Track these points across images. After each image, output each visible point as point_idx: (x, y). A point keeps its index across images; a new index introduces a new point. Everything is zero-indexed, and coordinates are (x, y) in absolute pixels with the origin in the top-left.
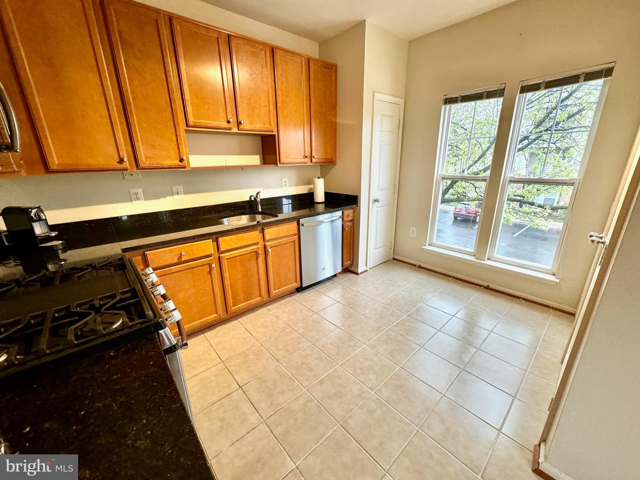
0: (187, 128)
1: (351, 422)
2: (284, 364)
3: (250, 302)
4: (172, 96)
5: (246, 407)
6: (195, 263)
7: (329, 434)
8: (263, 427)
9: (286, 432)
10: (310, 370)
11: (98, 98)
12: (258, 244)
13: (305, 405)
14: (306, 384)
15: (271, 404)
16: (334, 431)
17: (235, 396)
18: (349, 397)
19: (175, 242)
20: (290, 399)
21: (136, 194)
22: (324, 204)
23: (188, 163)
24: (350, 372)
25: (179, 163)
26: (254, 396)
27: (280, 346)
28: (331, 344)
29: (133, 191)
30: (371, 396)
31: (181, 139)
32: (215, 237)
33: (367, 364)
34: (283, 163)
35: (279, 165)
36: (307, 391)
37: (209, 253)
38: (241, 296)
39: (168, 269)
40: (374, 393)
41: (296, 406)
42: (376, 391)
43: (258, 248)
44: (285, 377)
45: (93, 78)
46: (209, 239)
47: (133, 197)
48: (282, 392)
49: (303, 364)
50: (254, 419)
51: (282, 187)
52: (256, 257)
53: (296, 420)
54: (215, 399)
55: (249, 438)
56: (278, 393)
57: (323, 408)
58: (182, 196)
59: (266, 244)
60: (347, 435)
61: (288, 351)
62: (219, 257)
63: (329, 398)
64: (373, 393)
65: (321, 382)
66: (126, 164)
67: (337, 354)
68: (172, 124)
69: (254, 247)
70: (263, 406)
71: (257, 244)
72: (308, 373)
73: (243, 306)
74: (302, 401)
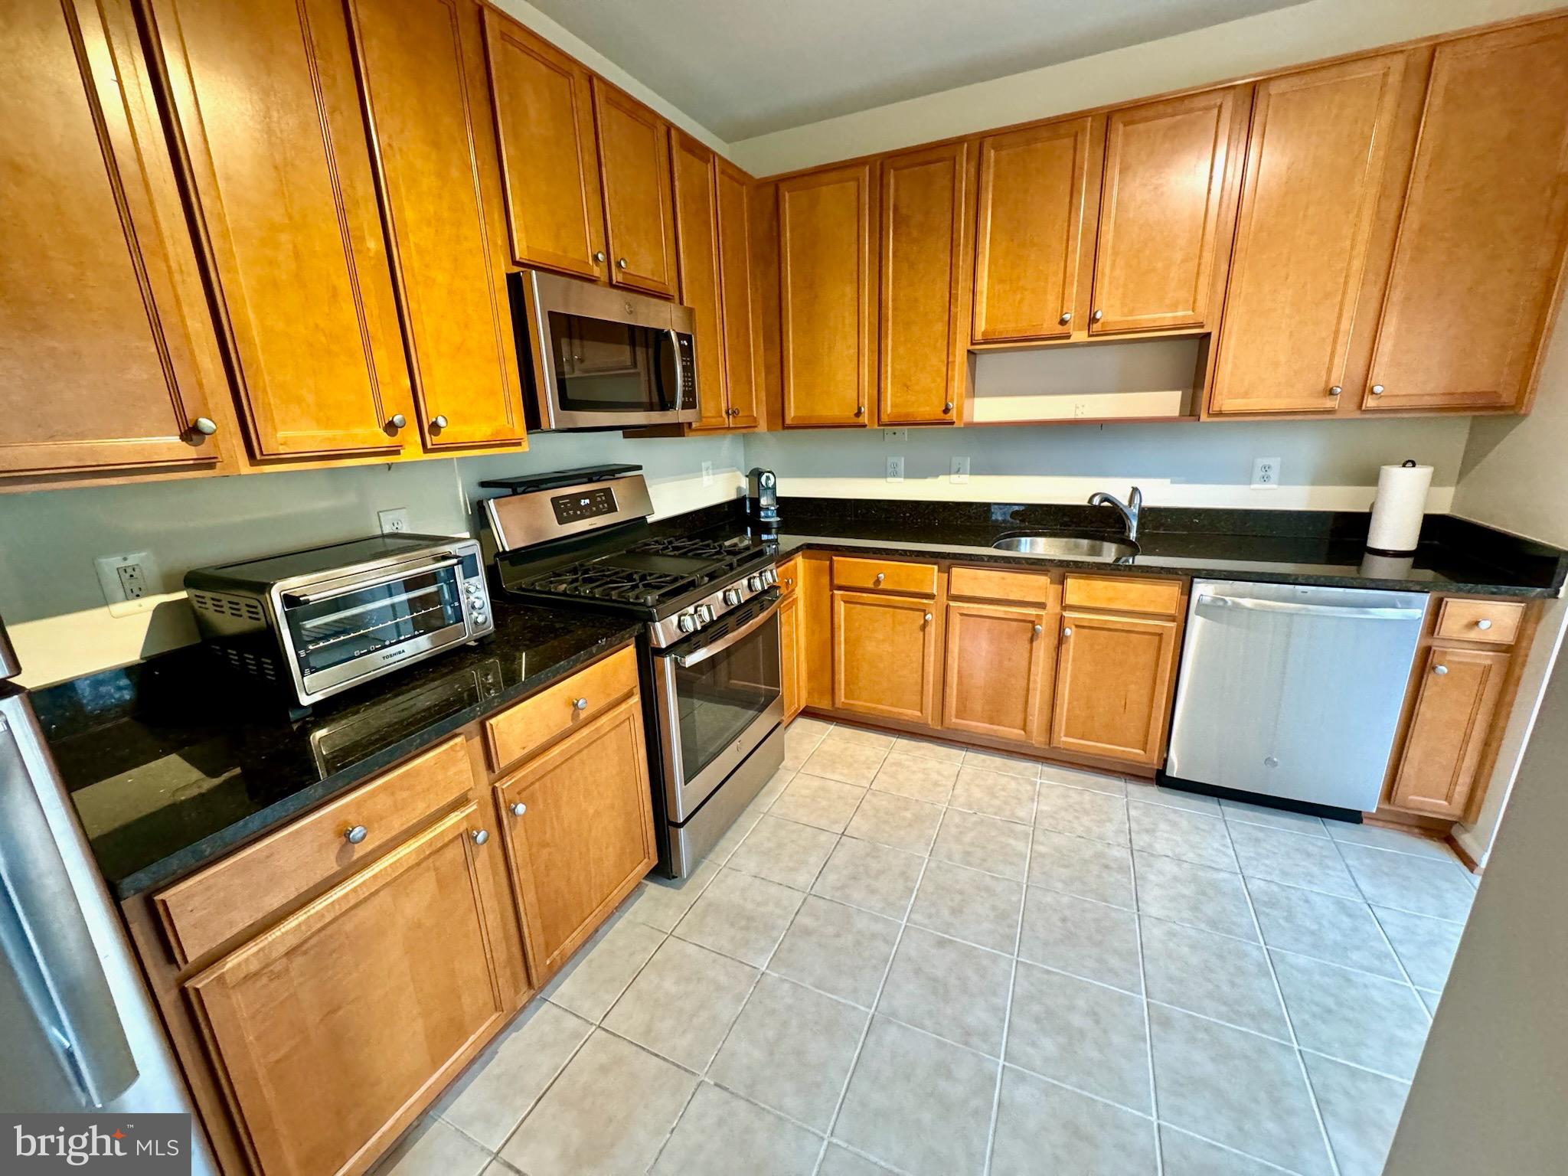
0: (971, 348)
1: (892, 1034)
2: (933, 865)
3: (995, 727)
4: (953, 292)
5: (815, 860)
6: (901, 601)
7: (842, 1001)
8: (798, 898)
9: (807, 932)
10: (956, 911)
11: (850, 319)
12: (1045, 608)
13: (874, 936)
14: (916, 917)
15: (843, 887)
16: (854, 1008)
17: (823, 838)
18: (949, 1011)
19: (874, 553)
20: (870, 908)
21: (895, 466)
22: (1410, 561)
23: (960, 414)
24: (1017, 989)
25: (942, 416)
26: (840, 858)
27: (968, 838)
28: (1064, 920)
29: (890, 460)
30: (988, 1059)
31: (953, 370)
32: (947, 562)
33: (1077, 1020)
34: (1220, 414)
35: (1204, 417)
36: (903, 927)
37: (928, 591)
38: (978, 706)
39: (858, 594)
40: (1004, 1066)
41: (862, 923)
42: (1011, 1070)
43: (1039, 617)
44: (907, 879)
45: (850, 291)
46: (935, 564)
47: (890, 470)
48: (873, 892)
49: (961, 892)
50: (803, 879)
51: (1250, 484)
52: (1030, 635)
53: (838, 935)
54: (804, 820)
55: (773, 890)
56: (868, 886)
57: (887, 970)
58: (965, 478)
59: (1066, 614)
60: (860, 1034)
61: (968, 854)
62: (948, 607)
63: (918, 971)
64: (1001, 1062)
65: (941, 943)
66: (865, 419)
67: (1046, 944)
68: (946, 342)
69: (1032, 611)
70: (831, 878)
71: (1042, 606)
72: (945, 913)
73: (977, 727)
74: (879, 927)
